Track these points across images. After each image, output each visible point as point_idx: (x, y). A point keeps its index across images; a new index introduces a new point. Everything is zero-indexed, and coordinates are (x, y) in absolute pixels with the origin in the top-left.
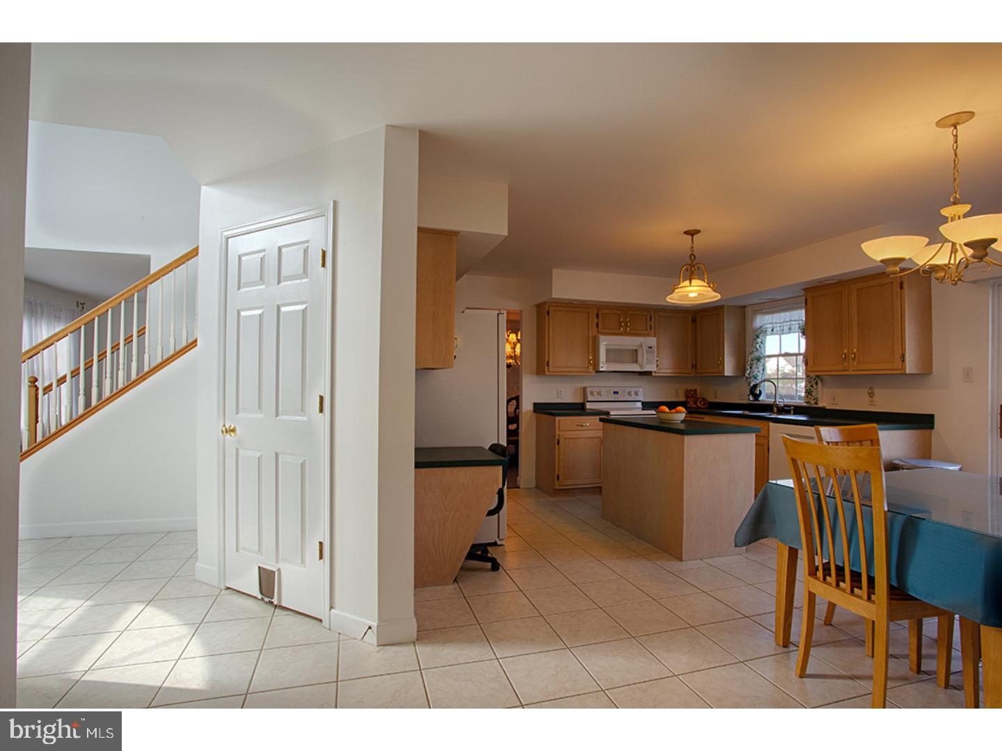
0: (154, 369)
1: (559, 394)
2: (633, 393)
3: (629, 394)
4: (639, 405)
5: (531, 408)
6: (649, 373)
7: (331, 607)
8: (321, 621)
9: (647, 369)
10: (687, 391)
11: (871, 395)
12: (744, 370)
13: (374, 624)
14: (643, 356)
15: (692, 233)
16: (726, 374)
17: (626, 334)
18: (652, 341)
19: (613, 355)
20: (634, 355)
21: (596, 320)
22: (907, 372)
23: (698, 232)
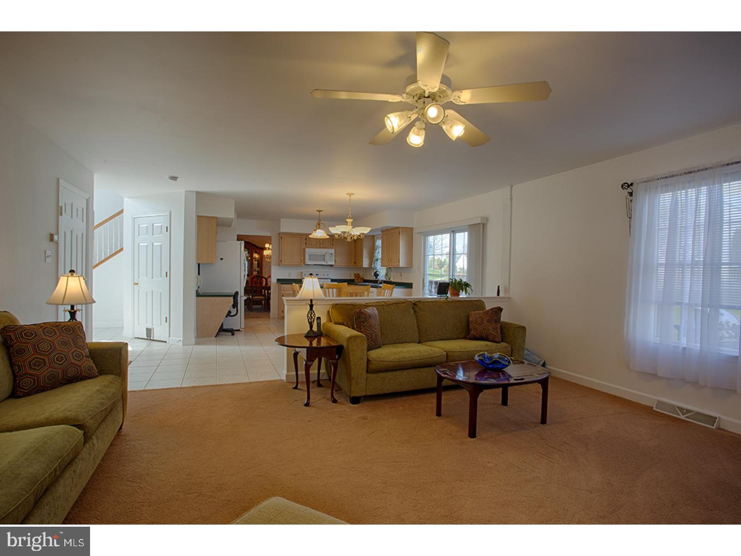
0: (101, 262)
1: (290, 274)
2: (326, 275)
3: (324, 275)
4: (330, 280)
5: (276, 281)
6: (332, 266)
7: (169, 337)
8: (166, 342)
9: (330, 263)
10: (355, 274)
11: (401, 275)
12: (372, 265)
13: (181, 339)
14: (327, 258)
15: (320, 211)
16: (364, 266)
17: (320, 247)
18: (332, 251)
19: (312, 257)
20: (323, 257)
21: (305, 241)
22: (400, 266)
23: (321, 211)
